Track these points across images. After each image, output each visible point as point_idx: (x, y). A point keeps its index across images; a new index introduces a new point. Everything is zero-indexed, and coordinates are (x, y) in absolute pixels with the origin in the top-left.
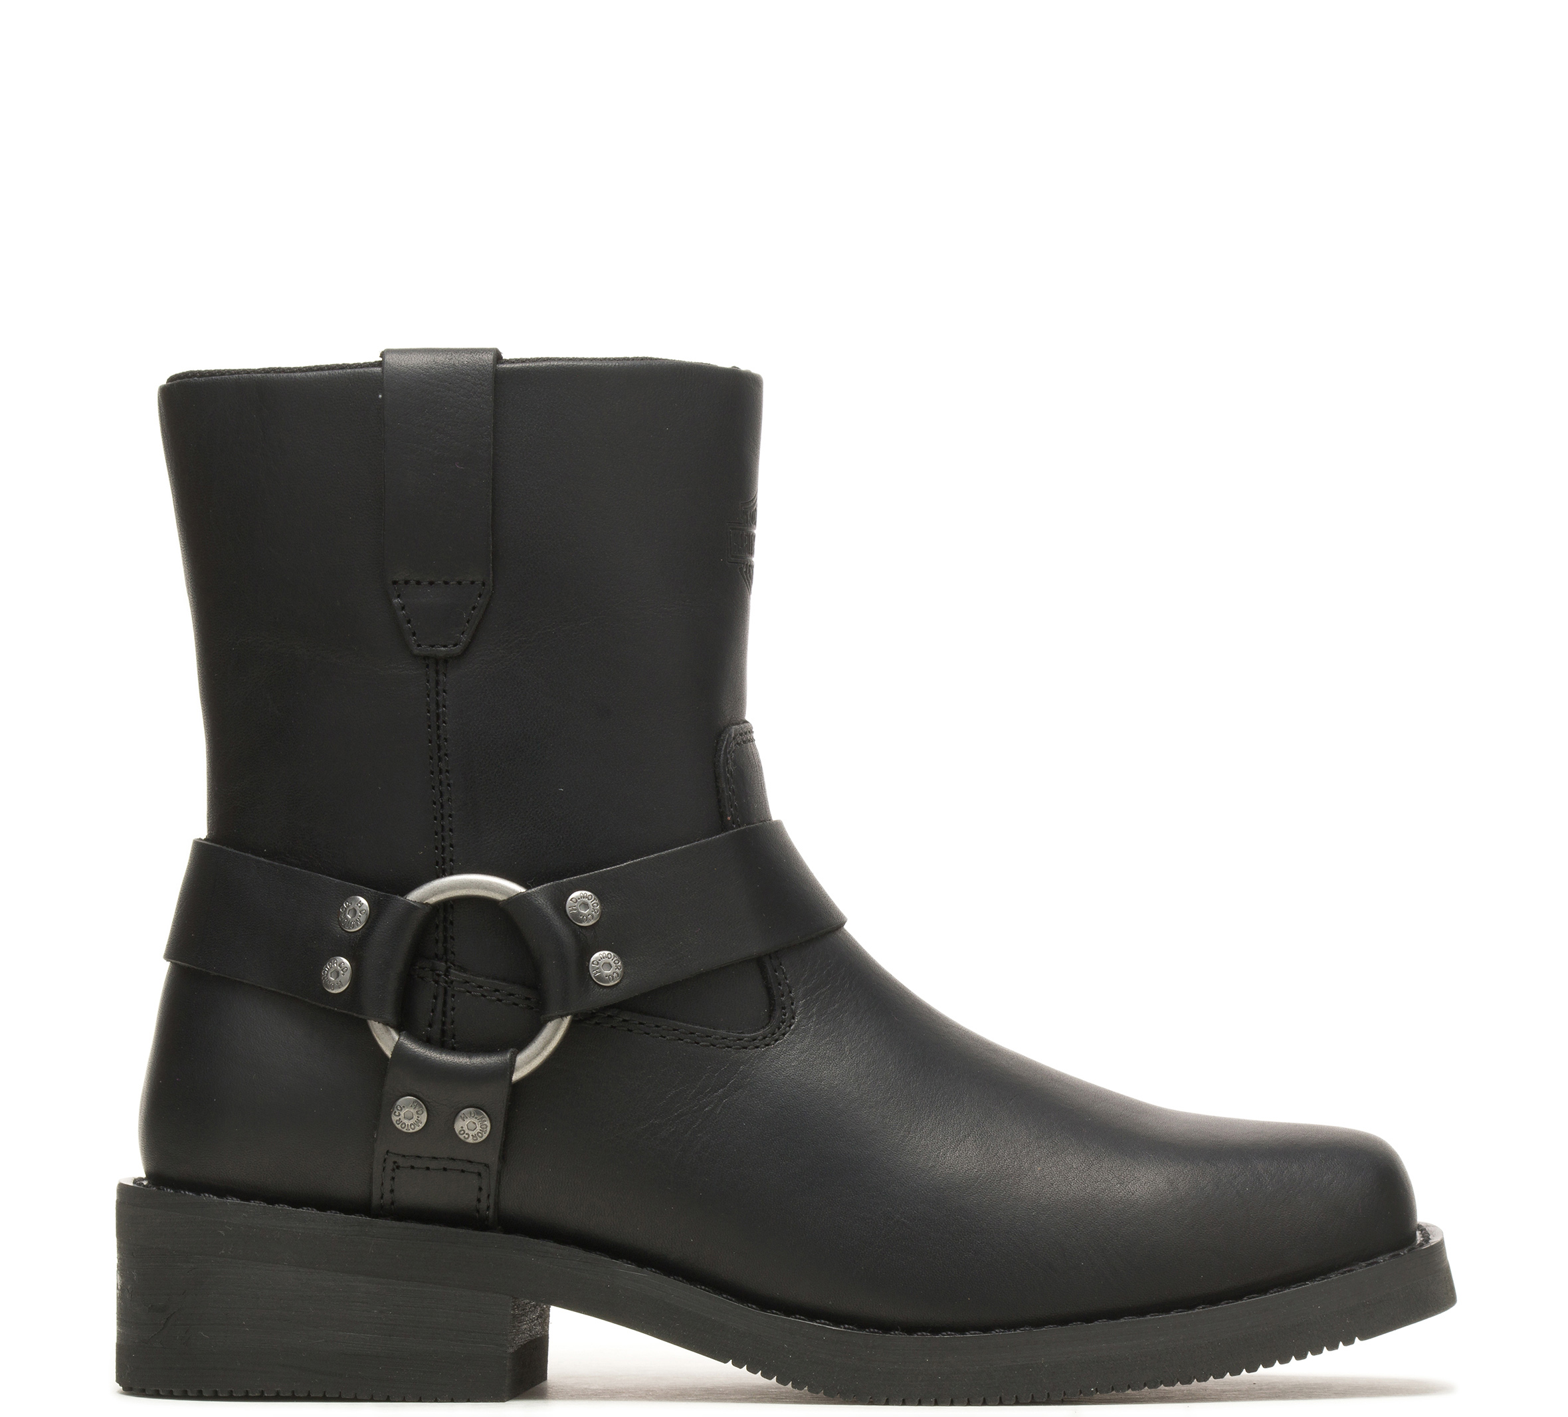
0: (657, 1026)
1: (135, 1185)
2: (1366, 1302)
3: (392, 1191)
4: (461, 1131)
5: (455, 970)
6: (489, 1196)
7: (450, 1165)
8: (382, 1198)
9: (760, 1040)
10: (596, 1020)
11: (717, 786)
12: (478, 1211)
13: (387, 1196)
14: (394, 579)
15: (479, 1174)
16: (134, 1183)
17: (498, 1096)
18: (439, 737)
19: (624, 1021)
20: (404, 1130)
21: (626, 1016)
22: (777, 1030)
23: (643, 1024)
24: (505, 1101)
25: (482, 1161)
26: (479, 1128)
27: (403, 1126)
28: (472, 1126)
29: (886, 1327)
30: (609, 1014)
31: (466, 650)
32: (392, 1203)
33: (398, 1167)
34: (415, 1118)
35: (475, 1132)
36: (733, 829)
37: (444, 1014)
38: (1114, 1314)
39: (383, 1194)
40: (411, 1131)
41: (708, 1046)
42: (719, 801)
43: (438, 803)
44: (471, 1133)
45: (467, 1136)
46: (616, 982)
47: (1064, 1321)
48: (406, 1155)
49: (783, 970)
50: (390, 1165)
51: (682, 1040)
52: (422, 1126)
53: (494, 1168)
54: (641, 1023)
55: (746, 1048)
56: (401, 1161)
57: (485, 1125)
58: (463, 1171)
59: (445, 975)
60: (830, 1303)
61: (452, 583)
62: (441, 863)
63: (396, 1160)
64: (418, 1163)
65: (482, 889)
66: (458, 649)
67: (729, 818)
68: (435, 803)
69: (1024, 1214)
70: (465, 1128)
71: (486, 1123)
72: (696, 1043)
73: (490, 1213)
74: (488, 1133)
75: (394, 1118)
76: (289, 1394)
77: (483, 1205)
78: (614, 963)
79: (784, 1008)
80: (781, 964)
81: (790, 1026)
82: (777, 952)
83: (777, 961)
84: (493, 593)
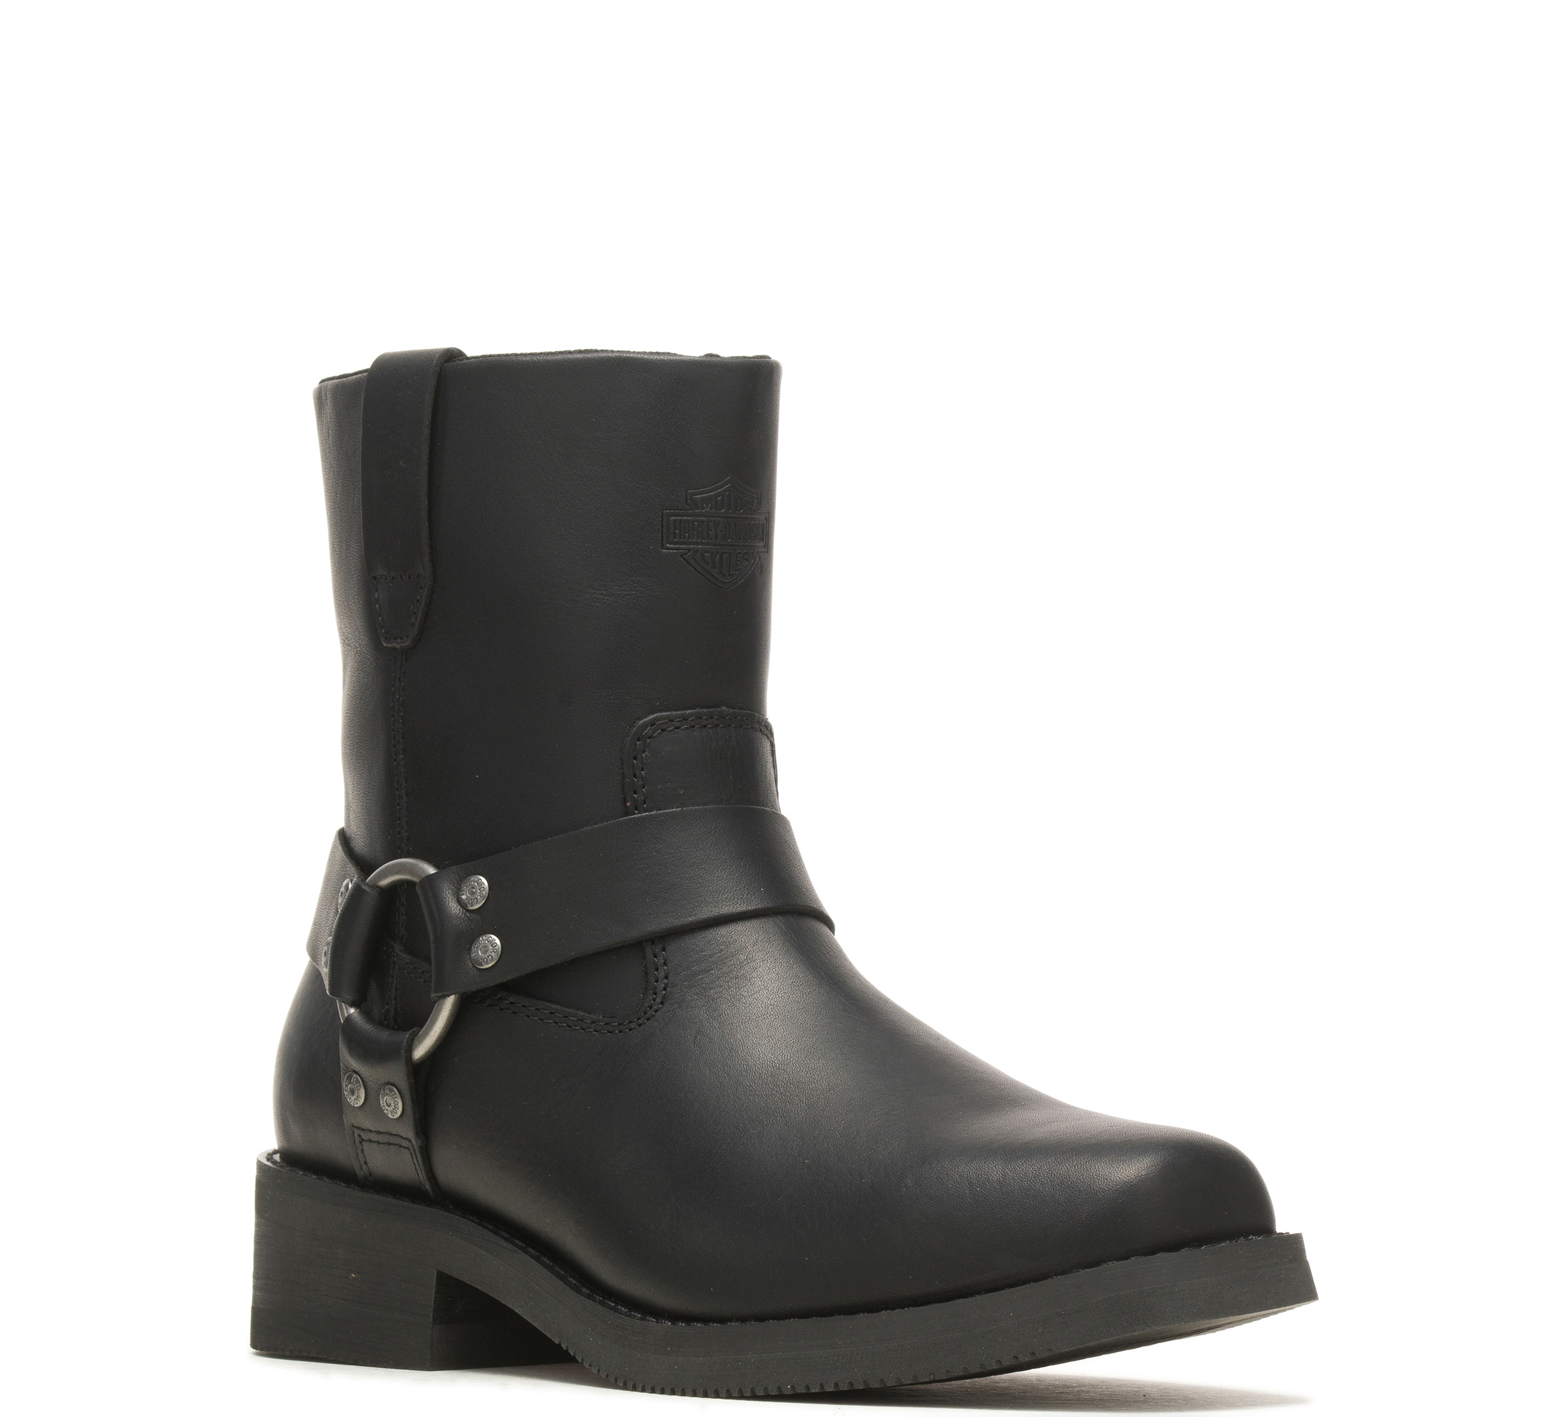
0: (536, 1009)
3: (365, 1163)
4: (384, 1107)
5: (402, 952)
6: (421, 1170)
7: (390, 1139)
8: (361, 1169)
11: (622, 772)
13: (365, 1168)
15: (409, 1149)
17: (405, 1074)
20: (354, 1105)
22: (643, 1015)
23: (525, 1007)
24: (409, 1078)
25: (404, 1136)
26: (393, 1105)
27: (351, 1100)
28: (388, 1102)
32: (370, 1175)
33: (362, 1140)
34: (356, 1093)
35: (391, 1108)
36: (634, 814)
39: (361, 1167)
40: (358, 1106)
41: (578, 1030)
42: (622, 787)
44: (389, 1109)
45: (387, 1112)
46: (490, 966)
48: (363, 1128)
49: (664, 955)
50: (357, 1139)
51: (557, 1024)
52: (363, 1100)
53: (416, 1142)
55: (611, 1033)
56: (365, 1136)
57: (398, 1101)
58: (399, 1146)
59: (397, 957)
63: (359, 1133)
64: (372, 1137)
65: (411, 873)
67: (628, 804)
70: (385, 1103)
71: (397, 1099)
72: (568, 1026)
73: (429, 1187)
74: (401, 1109)
75: (345, 1094)
77: (422, 1179)
78: (492, 946)
79: (655, 994)
80: (664, 950)
81: (656, 1011)
82: (661, 937)
83: (661, 946)
84: (434, 586)
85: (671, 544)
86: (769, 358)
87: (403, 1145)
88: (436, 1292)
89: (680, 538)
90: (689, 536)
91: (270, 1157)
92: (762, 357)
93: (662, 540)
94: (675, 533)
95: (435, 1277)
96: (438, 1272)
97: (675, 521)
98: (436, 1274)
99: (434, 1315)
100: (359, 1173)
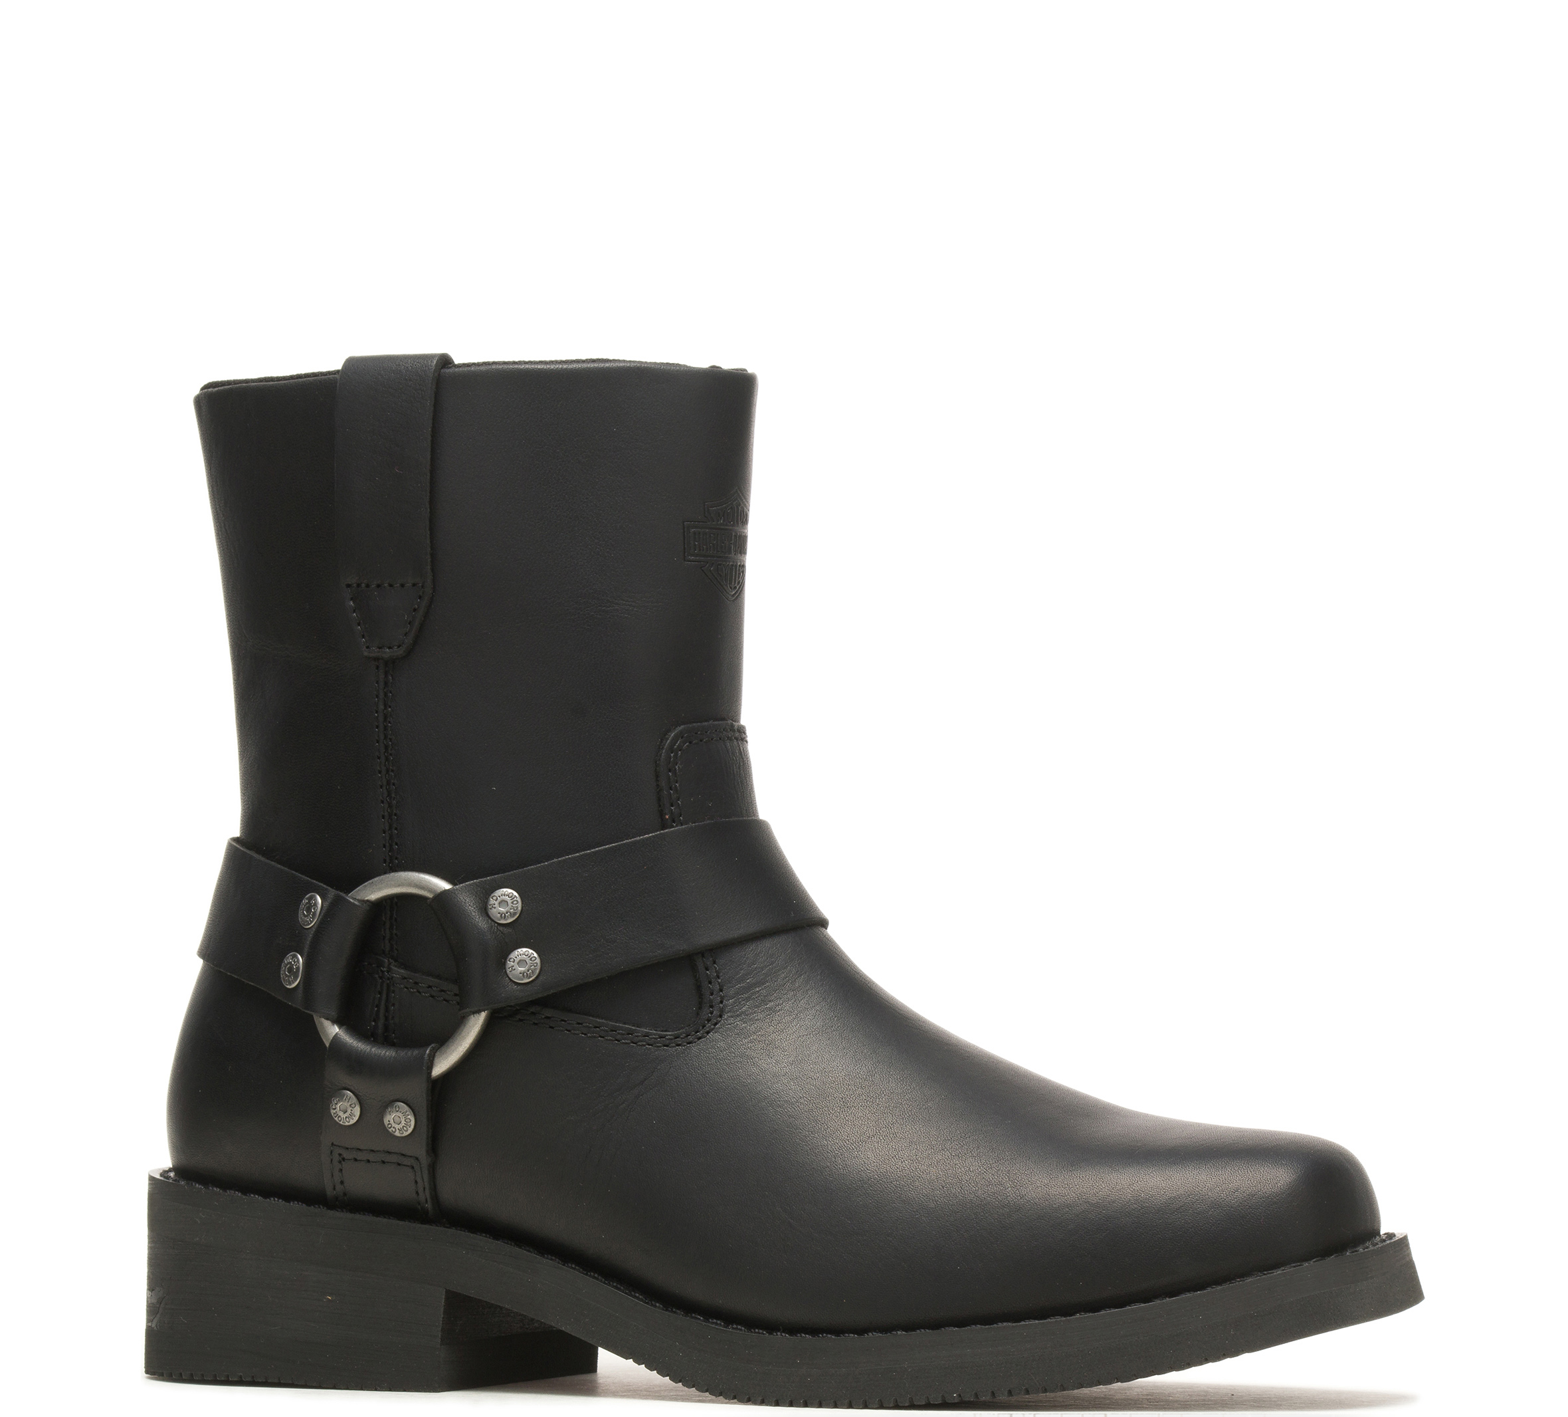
0: (579, 1024)
1: (162, 1178)
2: (1254, 1313)
3: (342, 1183)
4: (389, 1124)
5: (396, 966)
6: (424, 1188)
7: (388, 1158)
8: (334, 1189)
9: (682, 1038)
10: (519, 1017)
11: (658, 785)
12: (419, 1204)
13: (339, 1188)
14: (347, 583)
15: (413, 1168)
16: (161, 1175)
17: (419, 1091)
18: (386, 737)
19: (547, 1018)
20: (341, 1123)
21: (548, 1012)
22: (701, 1028)
23: (565, 1021)
24: (425, 1096)
25: (412, 1155)
26: (403, 1122)
27: (340, 1119)
28: (397, 1119)
29: (771, 1327)
30: (531, 1010)
31: (409, 652)
32: (345, 1194)
33: (344, 1159)
34: (349, 1111)
35: (401, 1126)
36: (673, 827)
37: (387, 1010)
38: (988, 1320)
39: (334, 1186)
40: (347, 1124)
41: (629, 1044)
42: (659, 800)
43: (385, 801)
44: (397, 1127)
45: (394, 1130)
46: (531, 979)
47: (936, 1325)
48: (349, 1147)
49: (716, 968)
50: (336, 1158)
51: (603, 1037)
52: (356, 1119)
53: (425, 1160)
54: (563, 1020)
55: (667, 1046)
56: (346, 1155)
57: (409, 1119)
58: (399, 1164)
59: (388, 972)
60: (720, 1302)
61: (395, 586)
62: (388, 860)
63: (340, 1152)
64: (360, 1156)
65: (414, 887)
66: (400, 652)
67: (667, 817)
68: (383, 802)
69: (908, 1217)
70: (392, 1122)
71: (409, 1117)
72: (617, 1040)
73: (429, 1206)
74: (412, 1127)
75: (333, 1112)
76: (249, 1379)
77: (422, 1198)
78: (531, 959)
79: (712, 1006)
80: (715, 963)
81: (716, 1024)
82: (711, 950)
83: (711, 959)
84: (433, 595)
85: (692, 555)
86: (745, 370)
87: (404, 1163)
88: (445, 1312)
89: (700, 550)
90: (707, 548)
91: (164, 1173)
92: (741, 370)
93: (685, 552)
94: (695, 545)
95: (444, 1297)
96: (448, 1292)
97: (695, 533)
98: (444, 1293)
99: (442, 1336)
100: (330, 1192)
